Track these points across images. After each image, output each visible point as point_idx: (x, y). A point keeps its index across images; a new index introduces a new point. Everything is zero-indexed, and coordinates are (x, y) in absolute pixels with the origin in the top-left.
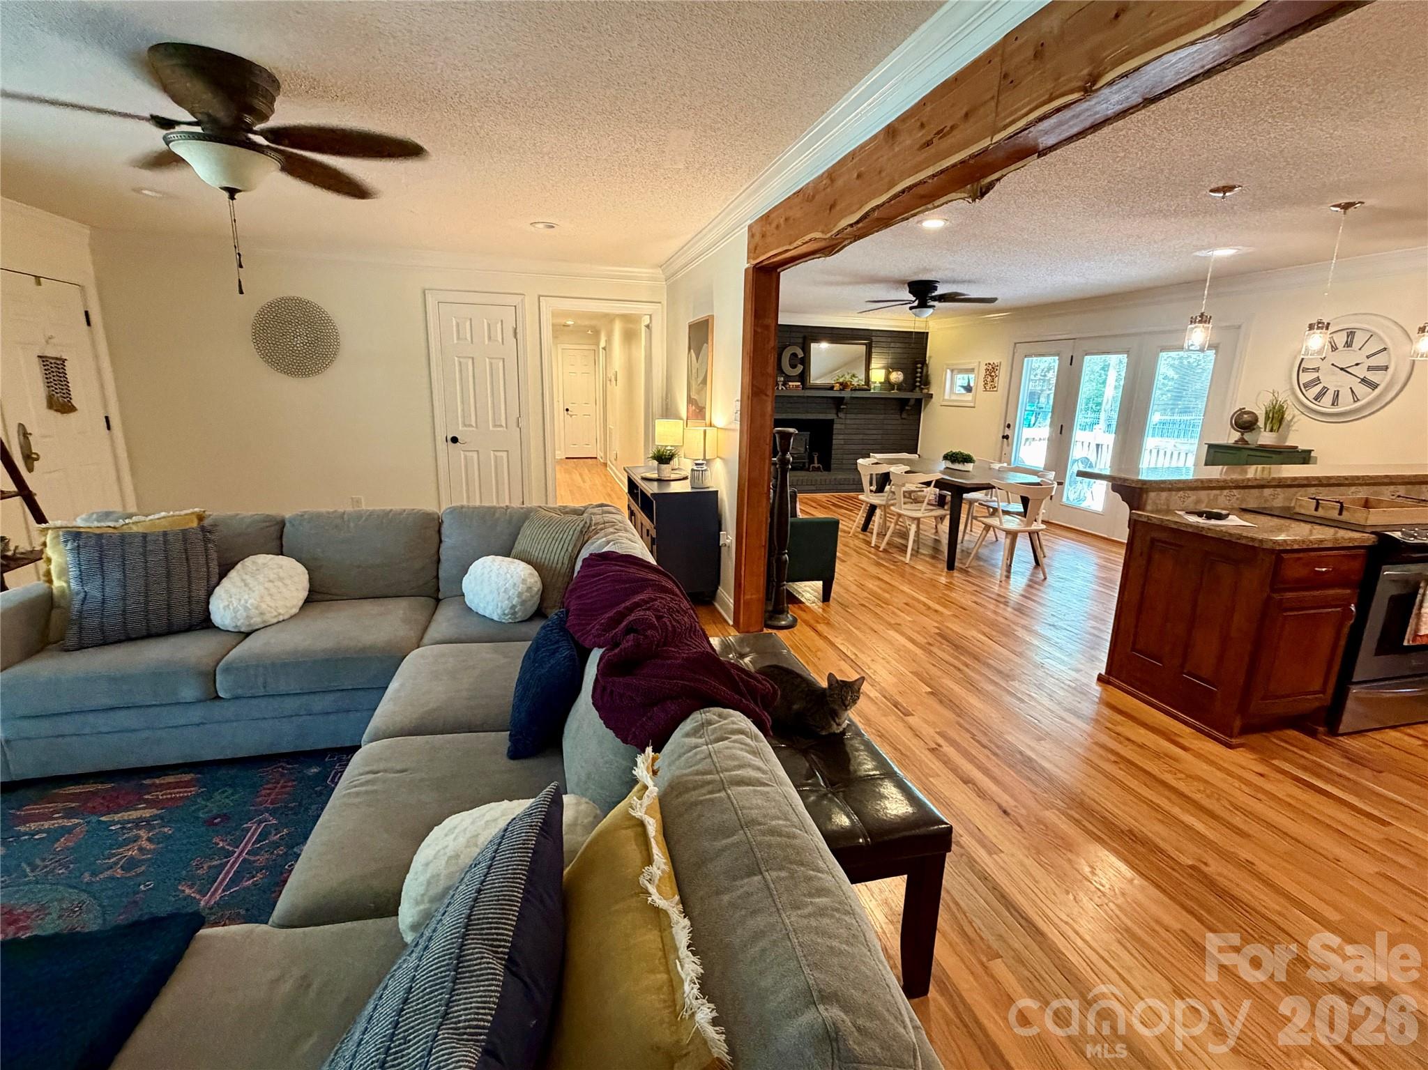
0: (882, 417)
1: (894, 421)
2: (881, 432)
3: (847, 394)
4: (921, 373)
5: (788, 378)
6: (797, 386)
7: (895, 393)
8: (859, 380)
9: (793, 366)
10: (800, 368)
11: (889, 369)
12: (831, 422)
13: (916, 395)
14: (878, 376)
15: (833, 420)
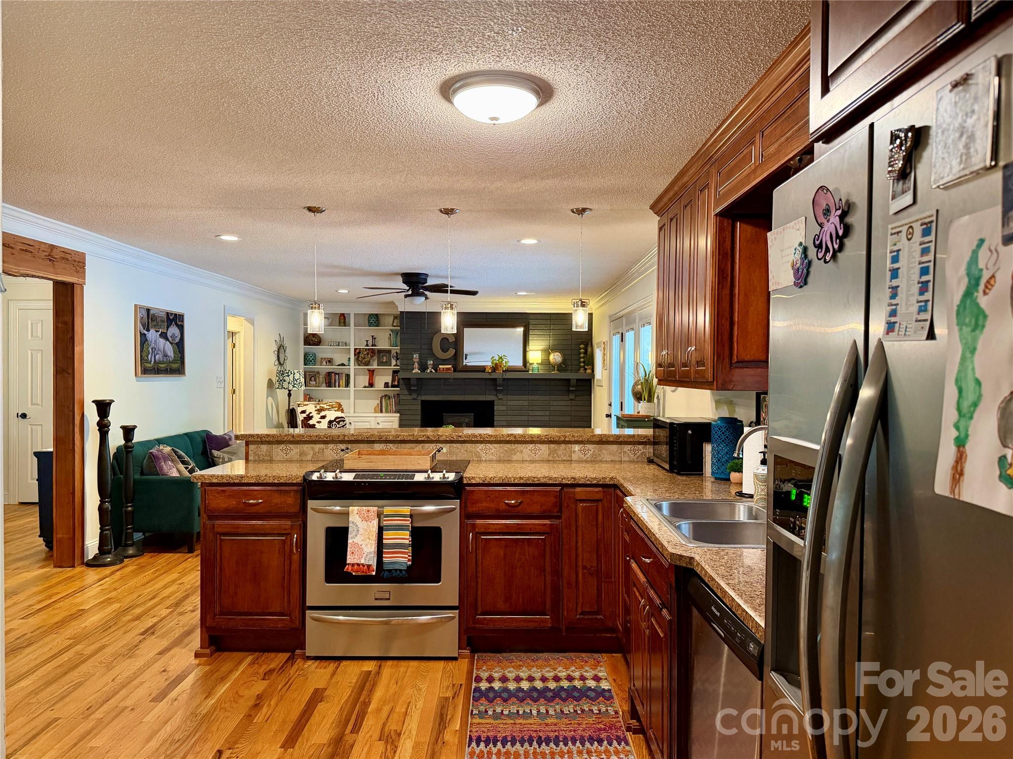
0: (547, 398)
1: (561, 403)
2: (547, 413)
3: (498, 375)
4: (586, 353)
5: (438, 361)
6: (448, 369)
7: (555, 374)
8: (518, 362)
9: (444, 350)
10: (452, 352)
11: (547, 351)
12: (491, 404)
13: (581, 375)
14: (535, 356)
15: (493, 401)
